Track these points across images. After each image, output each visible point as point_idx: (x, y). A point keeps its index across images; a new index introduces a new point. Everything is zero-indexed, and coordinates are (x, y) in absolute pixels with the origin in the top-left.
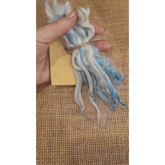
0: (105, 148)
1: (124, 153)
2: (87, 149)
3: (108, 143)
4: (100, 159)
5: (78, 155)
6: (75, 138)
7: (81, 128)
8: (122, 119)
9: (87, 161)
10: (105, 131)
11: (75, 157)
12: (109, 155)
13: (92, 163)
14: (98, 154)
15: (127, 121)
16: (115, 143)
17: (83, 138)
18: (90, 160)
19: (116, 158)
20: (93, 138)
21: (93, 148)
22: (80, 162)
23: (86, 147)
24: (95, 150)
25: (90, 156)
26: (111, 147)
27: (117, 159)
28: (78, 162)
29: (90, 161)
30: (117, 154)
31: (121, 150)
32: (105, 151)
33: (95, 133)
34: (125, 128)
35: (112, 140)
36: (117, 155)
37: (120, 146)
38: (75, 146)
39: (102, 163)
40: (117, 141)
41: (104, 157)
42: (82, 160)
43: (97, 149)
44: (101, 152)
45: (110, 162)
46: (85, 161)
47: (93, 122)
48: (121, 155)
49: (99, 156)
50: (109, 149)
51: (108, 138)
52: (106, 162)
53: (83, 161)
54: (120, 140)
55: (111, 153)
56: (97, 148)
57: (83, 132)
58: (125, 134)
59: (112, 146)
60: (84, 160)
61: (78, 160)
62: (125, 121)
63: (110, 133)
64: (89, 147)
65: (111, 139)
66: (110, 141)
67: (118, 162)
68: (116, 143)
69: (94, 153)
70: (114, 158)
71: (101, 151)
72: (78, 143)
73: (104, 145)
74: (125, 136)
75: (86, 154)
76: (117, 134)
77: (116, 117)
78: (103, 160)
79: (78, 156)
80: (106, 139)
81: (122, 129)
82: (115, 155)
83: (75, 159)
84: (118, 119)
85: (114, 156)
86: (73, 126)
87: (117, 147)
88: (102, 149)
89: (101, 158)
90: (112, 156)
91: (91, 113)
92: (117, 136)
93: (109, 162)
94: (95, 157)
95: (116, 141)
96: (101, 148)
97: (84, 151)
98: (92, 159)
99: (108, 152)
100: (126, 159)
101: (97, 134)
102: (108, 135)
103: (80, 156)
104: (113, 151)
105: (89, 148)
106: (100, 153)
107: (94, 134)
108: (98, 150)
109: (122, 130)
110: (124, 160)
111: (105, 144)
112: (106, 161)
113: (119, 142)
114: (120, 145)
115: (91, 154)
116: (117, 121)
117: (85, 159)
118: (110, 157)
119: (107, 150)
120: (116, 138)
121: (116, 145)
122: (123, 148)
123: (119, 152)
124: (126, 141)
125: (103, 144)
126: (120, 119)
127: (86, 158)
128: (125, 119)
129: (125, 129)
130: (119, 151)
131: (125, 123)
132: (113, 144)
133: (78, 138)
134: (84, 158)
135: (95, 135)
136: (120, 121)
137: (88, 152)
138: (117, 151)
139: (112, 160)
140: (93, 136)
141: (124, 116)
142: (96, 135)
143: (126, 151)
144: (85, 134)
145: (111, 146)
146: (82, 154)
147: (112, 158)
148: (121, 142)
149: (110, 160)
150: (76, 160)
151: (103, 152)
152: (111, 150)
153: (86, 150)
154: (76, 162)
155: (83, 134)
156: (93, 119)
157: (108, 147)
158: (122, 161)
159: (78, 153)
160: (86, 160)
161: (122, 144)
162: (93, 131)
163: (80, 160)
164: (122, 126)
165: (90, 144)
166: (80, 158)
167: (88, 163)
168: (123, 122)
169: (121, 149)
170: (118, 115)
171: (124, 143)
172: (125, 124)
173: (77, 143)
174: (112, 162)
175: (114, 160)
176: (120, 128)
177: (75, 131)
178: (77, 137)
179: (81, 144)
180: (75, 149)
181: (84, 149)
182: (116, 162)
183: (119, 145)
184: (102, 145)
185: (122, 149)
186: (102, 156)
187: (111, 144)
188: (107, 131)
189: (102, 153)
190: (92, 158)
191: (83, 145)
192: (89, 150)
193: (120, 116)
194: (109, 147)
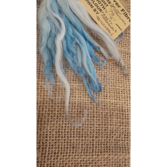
0: (88, 129)
1: (114, 139)
2: (62, 129)
3: (92, 123)
4: (79, 145)
5: (46, 137)
6: (45, 114)
7: (55, 99)
8: (115, 92)
9: (60, 147)
10: (90, 106)
11: (43, 140)
12: (93, 140)
13: (67, 150)
14: (76, 138)
15: (122, 96)
16: (102, 125)
17: (58, 114)
18: (64, 145)
19: (101, 144)
20: (73, 115)
21: (71, 129)
22: (49, 148)
23: (59, 127)
24: (74, 132)
25: (65, 140)
26: (96, 130)
27: (103, 146)
28: (46, 148)
29: (64, 148)
30: (104, 139)
31: (110, 135)
32: (88, 134)
33: (77, 108)
34: (119, 104)
35: (99, 120)
36: (103, 141)
37: (109, 129)
38: (44, 126)
39: (82, 150)
40: (106, 121)
41: (85, 142)
42: (52, 145)
43: (75, 131)
44: (81, 135)
45: (93, 150)
46: (57, 147)
47: (75, 92)
48: (108, 141)
49: (78, 141)
50: (93, 132)
51: (94, 117)
52: (87, 150)
53: (54, 147)
54: (110, 120)
55: (96, 137)
56: (77, 129)
57: (58, 106)
58: (117, 113)
59: (98, 128)
60: (55, 145)
61: (46, 145)
62: (119, 95)
63: (97, 110)
64: (65, 127)
65: (98, 118)
66: (95, 121)
67: (104, 149)
68: (104, 123)
69: (71, 137)
70: (99, 145)
71: (81, 133)
72: (48, 121)
73: (86, 126)
74: (117, 116)
75: (59, 137)
76: (106, 111)
77: (108, 89)
78: (83, 146)
79: (47, 140)
80: (91, 117)
81: (114, 105)
82: (101, 140)
83: (41, 143)
84: (110, 92)
85: (99, 142)
86: (44, 96)
87: (105, 130)
88: (84, 131)
89: (81, 144)
90: (96, 142)
91: (73, 81)
92: (107, 115)
93: (91, 149)
94: (72, 141)
95: (104, 121)
96: (82, 129)
97: (56, 132)
98: (67, 145)
99: (92, 136)
100: (115, 147)
101: (79, 110)
102: (93, 112)
103: (50, 140)
104: (99, 135)
105: (65, 129)
106: (79, 137)
107: (75, 109)
108: (77, 132)
109: (115, 107)
110: (112, 147)
111: (88, 124)
112: (87, 147)
113: (108, 122)
114: (109, 127)
115: (66, 137)
116: (108, 94)
117: (57, 144)
118: (93, 142)
119: (91, 133)
120: (105, 117)
121: (104, 126)
122: (113, 132)
123: (107, 137)
124: (117, 123)
125: (85, 124)
126: (113, 92)
127: (59, 142)
128: (120, 92)
129: (118, 106)
130: (107, 135)
131: (119, 97)
132: (99, 125)
133: (49, 114)
134: (55, 143)
135: (75, 112)
136: (113, 94)
137: (62, 135)
138: (105, 135)
139: (96, 147)
140: (72, 111)
141: (119, 89)
142: (77, 111)
143: (116, 136)
144: (61, 109)
145: (96, 127)
146: (53, 137)
147: (96, 144)
148: (112, 124)
149: (93, 147)
150: (43, 146)
151: (84, 136)
152: (96, 133)
153: (59, 132)
154: (43, 148)
155: (58, 109)
156: (74, 89)
157: (92, 128)
158: (110, 150)
159: (47, 135)
160: (59, 145)
161: (112, 127)
162: (74, 105)
163: (49, 145)
164: (115, 102)
165: (67, 123)
166: (50, 143)
167: (61, 150)
168: (117, 97)
169: (110, 132)
170: (112, 86)
171: (116, 125)
172: (119, 100)
173: (46, 120)
174: (96, 150)
175: (99, 147)
176: (112, 104)
177: (46, 103)
178: (49, 112)
179: (53, 123)
180: (44, 129)
181: (56, 129)
182: (101, 150)
183: (107, 127)
184: (85, 126)
185: (112, 134)
186: (82, 140)
187: (97, 125)
188: (94, 107)
189: (82, 137)
190: (67, 142)
191: (57, 124)
192: (65, 132)
193: (114, 89)
194: (93, 130)
